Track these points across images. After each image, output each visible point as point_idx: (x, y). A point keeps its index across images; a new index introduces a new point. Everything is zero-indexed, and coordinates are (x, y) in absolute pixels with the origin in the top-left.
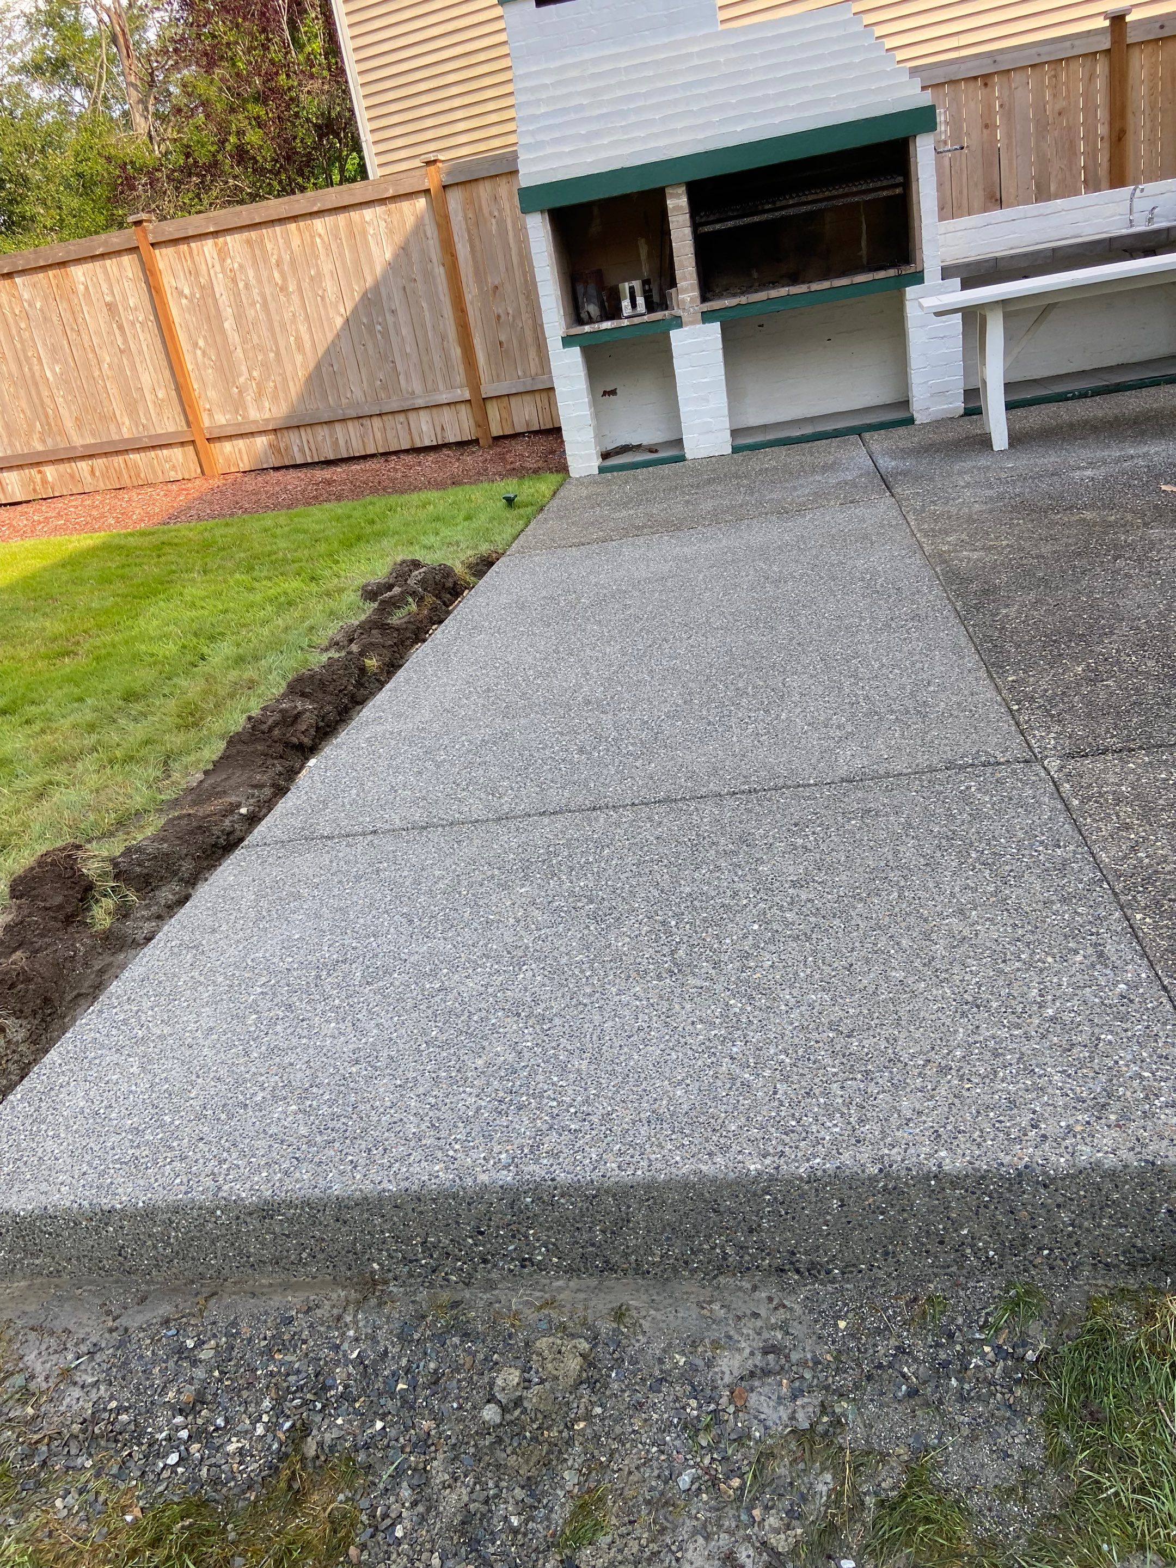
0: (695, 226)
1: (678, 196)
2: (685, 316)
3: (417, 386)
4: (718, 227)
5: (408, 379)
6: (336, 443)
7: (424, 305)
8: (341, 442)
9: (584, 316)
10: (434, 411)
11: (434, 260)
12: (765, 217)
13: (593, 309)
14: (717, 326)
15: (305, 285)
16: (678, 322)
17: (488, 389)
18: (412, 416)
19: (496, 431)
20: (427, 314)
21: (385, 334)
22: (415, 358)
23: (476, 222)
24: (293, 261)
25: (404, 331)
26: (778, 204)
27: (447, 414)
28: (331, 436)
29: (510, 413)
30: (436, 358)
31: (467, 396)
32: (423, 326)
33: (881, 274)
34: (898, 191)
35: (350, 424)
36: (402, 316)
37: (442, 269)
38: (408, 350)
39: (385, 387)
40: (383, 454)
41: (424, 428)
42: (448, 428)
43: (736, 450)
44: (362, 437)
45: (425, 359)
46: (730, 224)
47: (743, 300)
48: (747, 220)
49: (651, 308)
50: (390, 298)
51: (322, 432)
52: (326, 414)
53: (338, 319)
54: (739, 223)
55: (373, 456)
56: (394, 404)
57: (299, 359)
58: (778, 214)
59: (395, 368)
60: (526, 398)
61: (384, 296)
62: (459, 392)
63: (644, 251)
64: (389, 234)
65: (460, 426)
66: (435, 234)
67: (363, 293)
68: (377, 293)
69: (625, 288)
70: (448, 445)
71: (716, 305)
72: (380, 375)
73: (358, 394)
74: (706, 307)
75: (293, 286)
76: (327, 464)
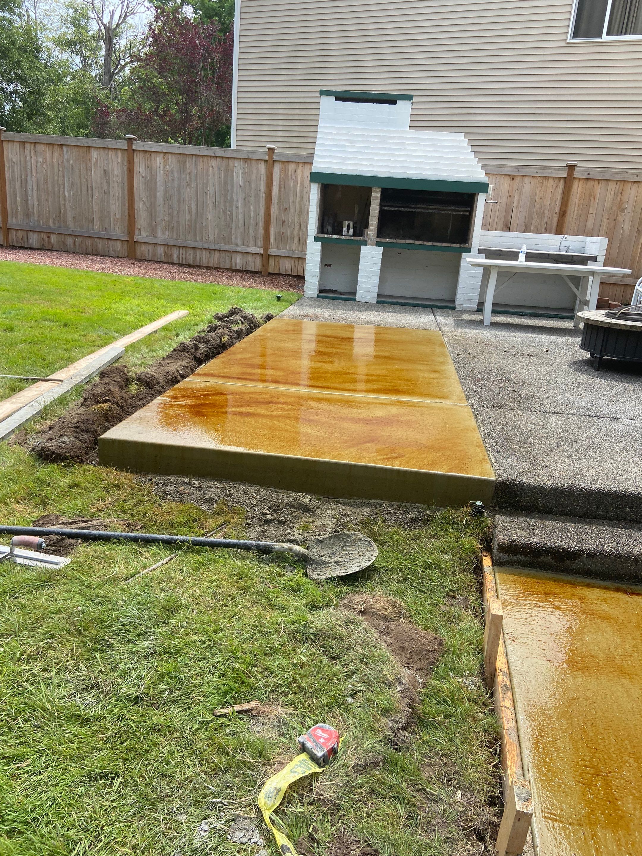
0: (381, 206)
1: (377, 192)
2: (369, 241)
3: (239, 241)
4: (391, 209)
5: (236, 238)
6: (195, 257)
7: (252, 208)
8: (198, 258)
9: (325, 230)
10: (245, 255)
11: (262, 190)
12: (411, 210)
13: (330, 229)
14: (381, 249)
15: (200, 186)
16: (365, 243)
17: (272, 251)
18: (234, 255)
19: (271, 270)
20: (252, 212)
21: (231, 216)
22: (242, 230)
23: (284, 179)
24: (197, 174)
25: (240, 217)
26: (418, 206)
27: (250, 258)
28: (194, 254)
29: (279, 263)
30: (251, 232)
31: (262, 252)
32: (249, 216)
33: (454, 245)
34: (467, 213)
35: (204, 252)
36: (241, 210)
37: (264, 195)
38: (240, 226)
39: (224, 239)
40: (215, 268)
41: (238, 261)
42: (249, 264)
43: (378, 302)
44: (208, 258)
45: (246, 231)
46: (396, 209)
47: (395, 241)
48: (403, 209)
49: (355, 234)
50: (237, 201)
51: (191, 252)
52: (194, 244)
53: (211, 205)
54: (400, 209)
55: (211, 268)
56: (227, 247)
57: (188, 217)
58: (416, 210)
59: (231, 232)
60: (288, 259)
61: (235, 200)
62: (258, 249)
63: (356, 209)
64: (244, 174)
65: (255, 264)
66: (265, 180)
67: (225, 196)
68: (232, 197)
69: (346, 223)
70: (247, 271)
71: (383, 240)
72: (224, 233)
73: (211, 239)
74: (378, 240)
75: (194, 185)
76: (189, 266)
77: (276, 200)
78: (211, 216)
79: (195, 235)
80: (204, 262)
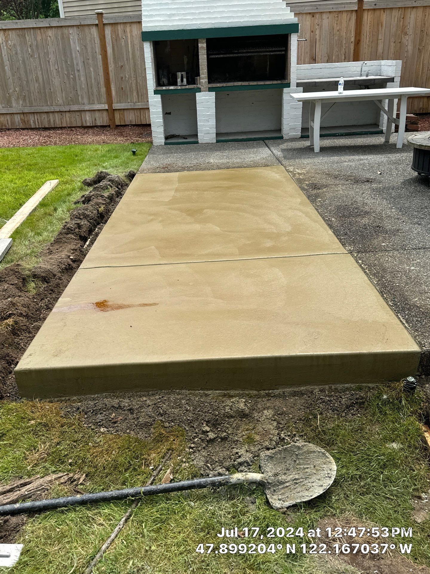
0: (208, 55)
1: (203, 43)
2: (202, 88)
3: (86, 101)
4: (217, 56)
5: (82, 98)
6: (49, 121)
7: (92, 69)
8: (52, 120)
9: (161, 82)
10: (93, 112)
11: (97, 52)
12: (235, 55)
13: (165, 80)
14: (213, 94)
15: (42, 55)
16: (199, 90)
17: (116, 106)
18: (83, 114)
19: (118, 123)
20: (92, 72)
21: (74, 79)
22: (86, 90)
23: (116, 39)
24: (37, 46)
25: (82, 79)
26: (240, 51)
27: (97, 114)
28: (48, 118)
29: (124, 116)
30: (95, 91)
31: (107, 108)
32: (90, 77)
33: (276, 82)
34: (283, 53)
35: (56, 115)
36: (82, 73)
37: (100, 56)
38: (83, 87)
39: (72, 101)
40: (69, 127)
41: (88, 119)
42: (97, 119)
43: (218, 141)
44: (61, 119)
45: (90, 90)
46: (222, 56)
47: (224, 85)
48: (228, 55)
49: (188, 83)
50: (77, 64)
51: (44, 116)
52: (46, 109)
53: (55, 71)
54: (225, 56)
55: (65, 127)
56: (75, 108)
57: (36, 85)
58: (239, 55)
59: (77, 93)
60: (131, 111)
61: (75, 64)
62: (103, 105)
63: (186, 61)
64: (79, 40)
65: (102, 119)
66: (99, 42)
67: (66, 62)
68: (72, 62)
69: (179, 74)
70: (97, 127)
71: (214, 85)
72: (71, 95)
73: (61, 102)
74: (210, 86)
75: (36, 56)
76: (45, 129)
77: (112, 60)
78: (56, 81)
79: (46, 101)
80: (58, 124)
